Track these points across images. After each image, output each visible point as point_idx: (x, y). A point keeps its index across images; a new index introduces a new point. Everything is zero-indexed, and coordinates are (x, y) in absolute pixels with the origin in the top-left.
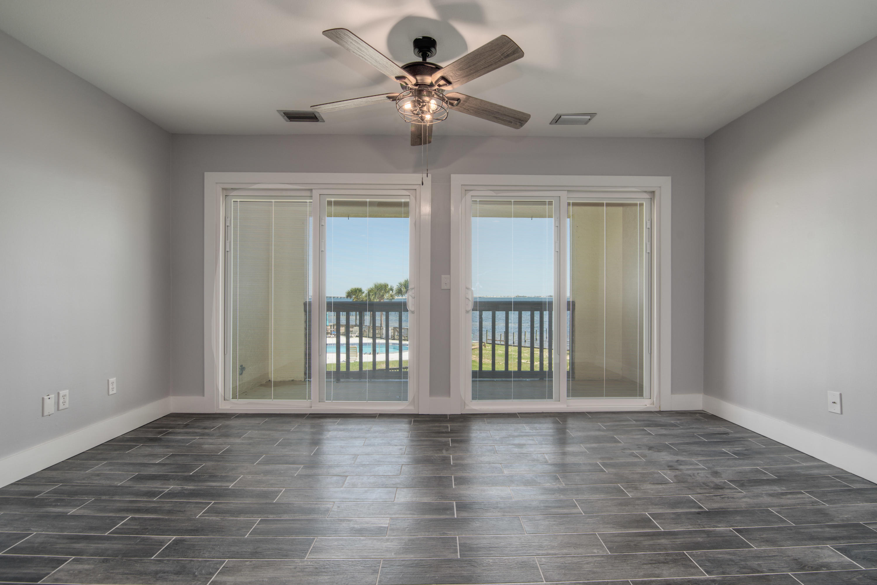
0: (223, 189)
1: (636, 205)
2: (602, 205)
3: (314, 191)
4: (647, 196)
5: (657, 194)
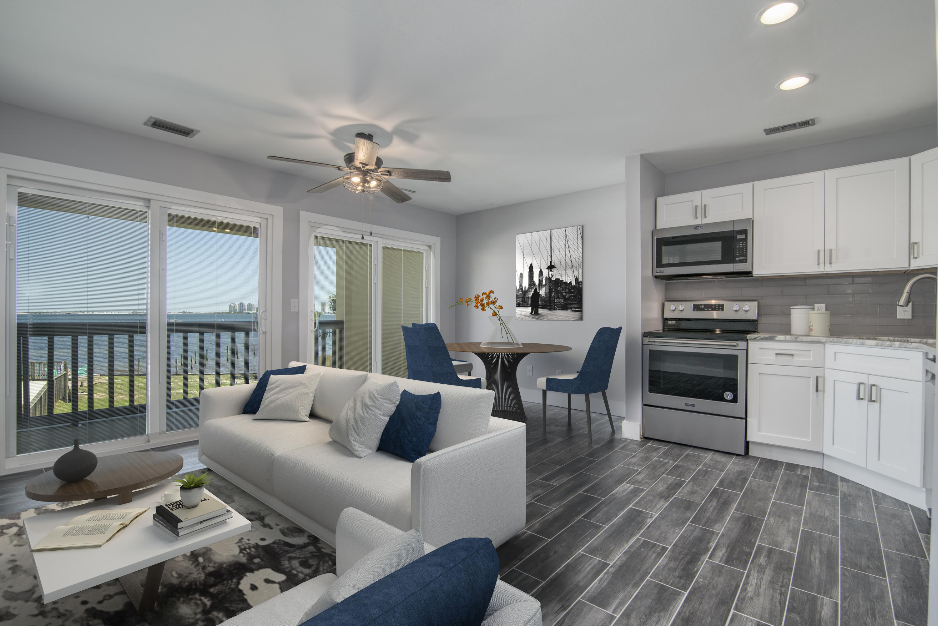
0: (9, 176)
1: (420, 252)
2: (401, 250)
3: (152, 201)
4: (427, 248)
5: (433, 248)
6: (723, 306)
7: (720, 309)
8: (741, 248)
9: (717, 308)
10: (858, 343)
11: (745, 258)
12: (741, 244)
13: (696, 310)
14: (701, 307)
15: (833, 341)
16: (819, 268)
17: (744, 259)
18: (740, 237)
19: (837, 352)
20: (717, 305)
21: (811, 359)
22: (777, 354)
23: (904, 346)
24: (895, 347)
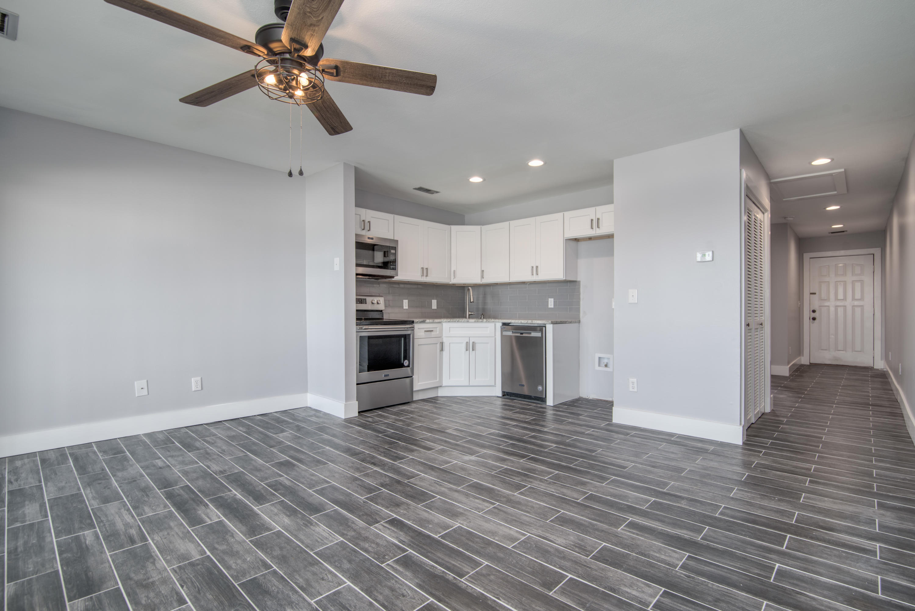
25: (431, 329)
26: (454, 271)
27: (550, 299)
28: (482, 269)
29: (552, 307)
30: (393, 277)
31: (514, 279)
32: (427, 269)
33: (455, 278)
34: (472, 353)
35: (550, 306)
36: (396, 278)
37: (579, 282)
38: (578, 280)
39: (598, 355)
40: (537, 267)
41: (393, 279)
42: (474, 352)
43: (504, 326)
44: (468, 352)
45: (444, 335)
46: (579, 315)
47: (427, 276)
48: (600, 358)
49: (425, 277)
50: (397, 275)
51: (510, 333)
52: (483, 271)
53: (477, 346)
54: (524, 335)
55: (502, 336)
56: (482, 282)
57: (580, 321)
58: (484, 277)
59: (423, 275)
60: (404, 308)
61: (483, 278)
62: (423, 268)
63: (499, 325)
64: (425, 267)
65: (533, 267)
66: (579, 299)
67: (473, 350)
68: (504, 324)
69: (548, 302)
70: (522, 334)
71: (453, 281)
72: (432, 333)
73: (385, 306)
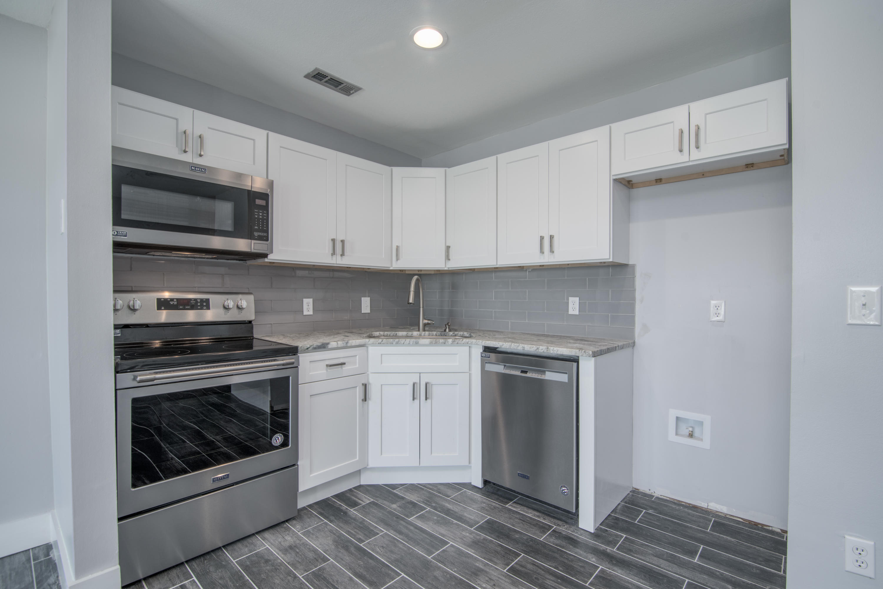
6: (208, 301)
7: (204, 306)
8: (261, 219)
9: (199, 304)
10: (411, 343)
11: (265, 234)
12: (261, 213)
13: (163, 308)
14: (172, 303)
15: (382, 343)
16: (332, 259)
17: (265, 236)
18: (259, 202)
19: (383, 354)
20: (199, 301)
21: (357, 366)
22: (327, 366)
23: (456, 342)
24: (448, 344)
25: (341, 361)
26: (398, 247)
27: (571, 299)
28: (448, 245)
29: (577, 312)
30: (265, 256)
31: (504, 261)
32: (343, 242)
33: (397, 259)
34: (426, 405)
35: (571, 312)
36: (272, 257)
37: (633, 266)
38: (631, 263)
39: (673, 413)
40: (552, 237)
41: (266, 260)
42: (429, 401)
43: (488, 354)
44: (417, 401)
45: (371, 370)
46: (632, 331)
47: (343, 255)
48: (678, 419)
49: (339, 257)
50: (272, 252)
51: (500, 368)
52: (448, 248)
53: (435, 391)
54: (529, 375)
55: (484, 373)
56: (448, 266)
57: (634, 343)
58: (450, 258)
59: (334, 253)
60: (306, 313)
61: (449, 260)
62: (333, 240)
63: (477, 351)
64: (339, 238)
65: (542, 238)
66: (634, 299)
67: (426, 399)
68: (487, 349)
69: (568, 303)
70: (526, 372)
71: (396, 265)
72: (345, 368)
73: (256, 312)
